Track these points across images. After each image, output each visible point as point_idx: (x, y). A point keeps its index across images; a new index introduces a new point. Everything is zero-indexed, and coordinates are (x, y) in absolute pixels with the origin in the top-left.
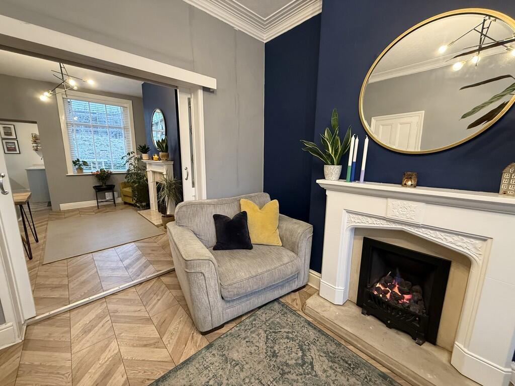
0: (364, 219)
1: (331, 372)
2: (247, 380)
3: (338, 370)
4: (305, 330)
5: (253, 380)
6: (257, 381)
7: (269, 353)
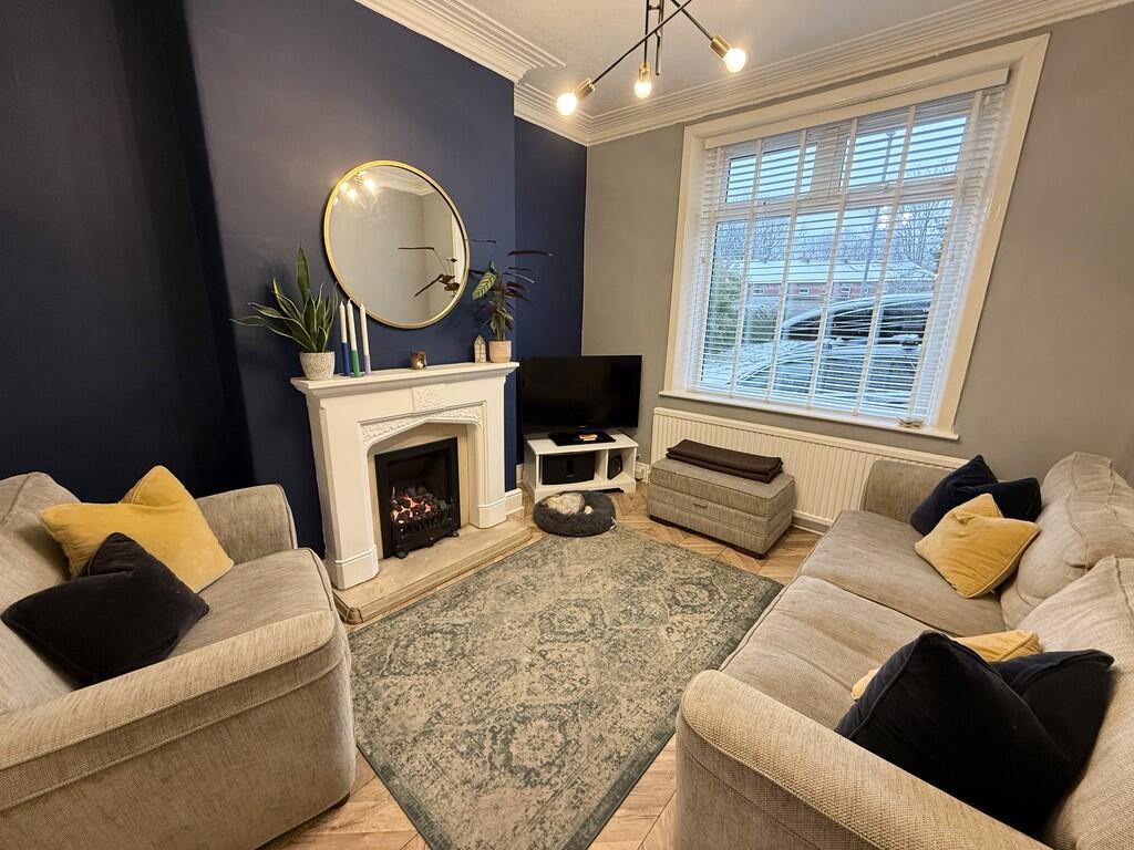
0: (386, 426)
1: (468, 610)
2: (466, 697)
3: (467, 603)
4: (401, 624)
5: (467, 690)
6: (469, 684)
7: (428, 671)
